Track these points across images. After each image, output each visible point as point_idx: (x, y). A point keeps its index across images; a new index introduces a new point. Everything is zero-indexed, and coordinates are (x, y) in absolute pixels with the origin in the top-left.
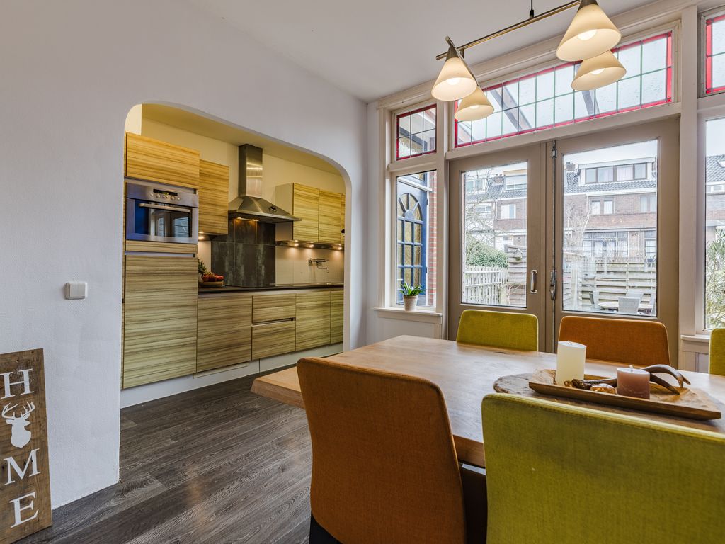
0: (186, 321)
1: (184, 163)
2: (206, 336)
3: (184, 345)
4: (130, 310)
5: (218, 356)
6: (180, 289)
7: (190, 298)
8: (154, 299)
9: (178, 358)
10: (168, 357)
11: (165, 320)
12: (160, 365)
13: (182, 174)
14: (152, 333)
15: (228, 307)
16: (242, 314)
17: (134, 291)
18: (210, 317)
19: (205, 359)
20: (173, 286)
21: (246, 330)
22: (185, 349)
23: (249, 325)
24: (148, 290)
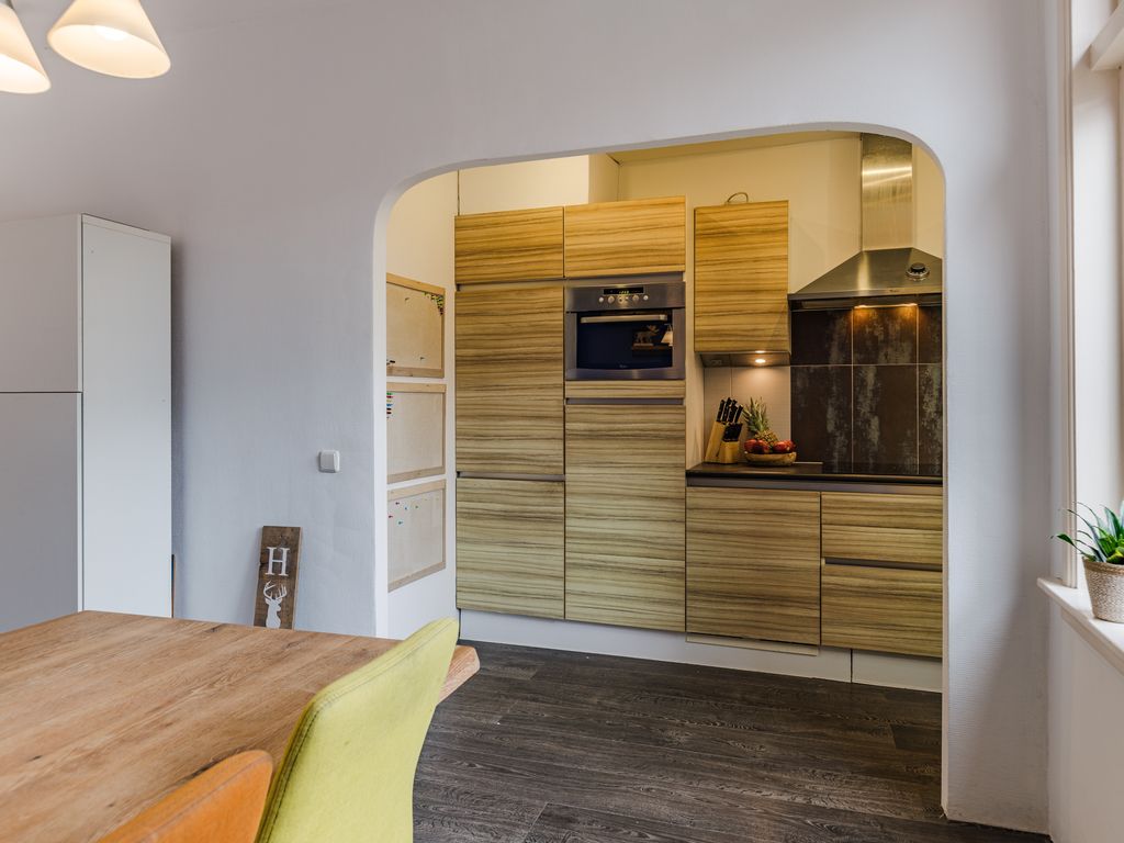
0: (663, 527)
1: (655, 227)
2: (705, 564)
3: (661, 573)
4: (572, 493)
5: (734, 612)
6: (650, 466)
7: (670, 483)
8: (607, 480)
9: (649, 593)
10: (633, 587)
11: (625, 518)
12: (619, 598)
13: (652, 250)
14: (604, 537)
15: (756, 512)
16: (793, 531)
17: (577, 465)
18: (714, 527)
19: (703, 611)
20: (639, 459)
21: (807, 570)
22: (663, 580)
23: (813, 561)
24: (598, 464)
